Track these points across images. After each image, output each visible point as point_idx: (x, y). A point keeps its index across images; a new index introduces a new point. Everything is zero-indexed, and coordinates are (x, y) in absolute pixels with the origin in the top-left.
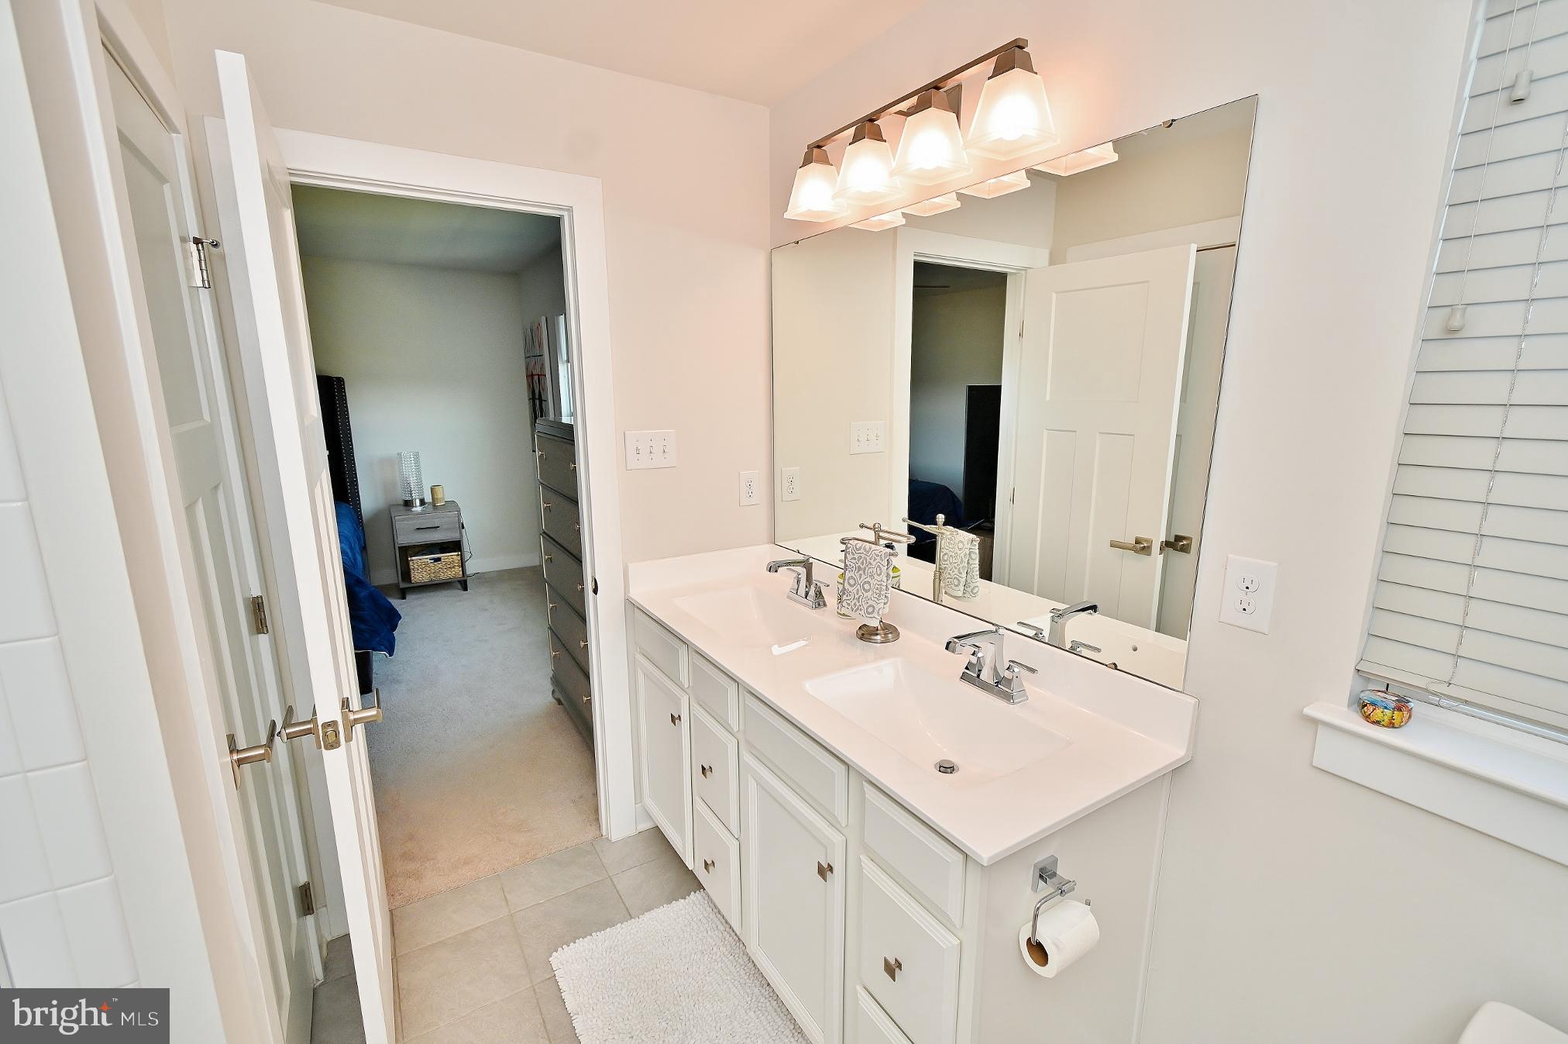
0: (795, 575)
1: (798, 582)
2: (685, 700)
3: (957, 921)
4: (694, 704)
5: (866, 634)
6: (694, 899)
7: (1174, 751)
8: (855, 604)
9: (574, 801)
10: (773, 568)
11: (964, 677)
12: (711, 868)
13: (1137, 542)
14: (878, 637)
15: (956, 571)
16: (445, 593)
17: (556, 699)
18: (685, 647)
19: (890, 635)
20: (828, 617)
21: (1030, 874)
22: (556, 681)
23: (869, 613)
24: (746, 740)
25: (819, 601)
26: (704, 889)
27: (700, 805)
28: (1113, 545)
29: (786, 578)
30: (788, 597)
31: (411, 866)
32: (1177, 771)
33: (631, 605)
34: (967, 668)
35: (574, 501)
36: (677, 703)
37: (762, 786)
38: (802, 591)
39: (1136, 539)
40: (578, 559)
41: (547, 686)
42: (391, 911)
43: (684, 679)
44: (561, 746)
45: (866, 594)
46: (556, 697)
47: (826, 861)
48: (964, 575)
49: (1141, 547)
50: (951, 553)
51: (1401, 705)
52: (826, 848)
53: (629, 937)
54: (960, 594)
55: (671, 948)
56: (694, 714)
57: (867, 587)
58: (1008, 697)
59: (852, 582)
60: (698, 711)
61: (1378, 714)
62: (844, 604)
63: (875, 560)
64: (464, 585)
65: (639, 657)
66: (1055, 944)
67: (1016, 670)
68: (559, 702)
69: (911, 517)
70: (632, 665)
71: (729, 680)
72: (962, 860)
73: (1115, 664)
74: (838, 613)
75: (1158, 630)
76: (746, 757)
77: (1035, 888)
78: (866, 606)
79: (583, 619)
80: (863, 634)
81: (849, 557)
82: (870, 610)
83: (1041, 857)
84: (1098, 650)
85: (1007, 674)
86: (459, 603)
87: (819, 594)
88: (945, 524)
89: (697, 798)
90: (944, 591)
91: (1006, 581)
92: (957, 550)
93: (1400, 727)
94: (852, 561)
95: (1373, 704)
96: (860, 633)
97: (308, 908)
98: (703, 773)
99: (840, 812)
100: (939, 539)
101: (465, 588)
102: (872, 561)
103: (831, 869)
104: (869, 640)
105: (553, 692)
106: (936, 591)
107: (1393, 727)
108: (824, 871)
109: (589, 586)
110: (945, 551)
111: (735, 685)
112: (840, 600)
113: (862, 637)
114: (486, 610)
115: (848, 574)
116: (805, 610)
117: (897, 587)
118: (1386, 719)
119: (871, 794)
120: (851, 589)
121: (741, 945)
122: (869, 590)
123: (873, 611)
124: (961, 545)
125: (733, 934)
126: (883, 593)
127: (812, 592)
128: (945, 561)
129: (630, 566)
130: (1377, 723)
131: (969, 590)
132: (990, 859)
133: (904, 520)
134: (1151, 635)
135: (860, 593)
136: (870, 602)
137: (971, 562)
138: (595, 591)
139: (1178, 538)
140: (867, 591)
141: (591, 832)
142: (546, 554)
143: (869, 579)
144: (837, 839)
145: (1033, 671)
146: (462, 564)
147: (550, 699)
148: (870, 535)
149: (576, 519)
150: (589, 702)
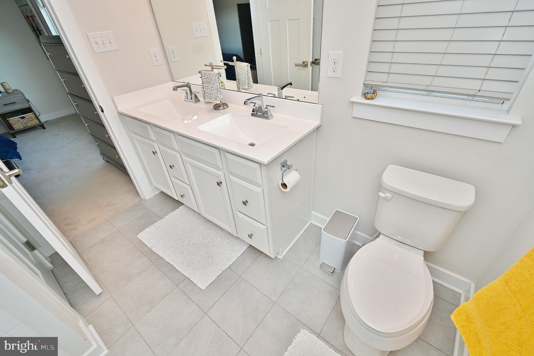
0: (185, 91)
1: (187, 93)
2: (156, 145)
3: (261, 184)
4: (160, 146)
5: (217, 107)
6: (181, 208)
7: (317, 123)
8: (210, 97)
9: (127, 192)
10: (175, 89)
11: (252, 115)
12: (183, 197)
13: (303, 63)
14: (221, 108)
15: (244, 79)
16: (35, 132)
17: (106, 161)
18: (149, 125)
19: (225, 106)
20: (201, 105)
21: (280, 166)
22: (103, 154)
23: (215, 99)
24: (183, 152)
25: (197, 100)
26: (184, 204)
27: (174, 179)
28: (296, 65)
29: (182, 93)
30: (185, 101)
31: (71, 227)
32: (318, 128)
33: (121, 115)
34: (253, 111)
35: (77, 75)
36: (154, 147)
37: (192, 165)
38: (189, 97)
39: (303, 61)
40: (90, 101)
41: (101, 157)
42: (70, 241)
43: (153, 137)
44: (115, 176)
45: (213, 92)
46: (106, 160)
47: (219, 181)
48: (247, 80)
49: (305, 65)
50: (241, 73)
51: (374, 92)
52: (218, 177)
53: (163, 224)
54: (247, 87)
55: (177, 223)
56: (162, 150)
57: (212, 89)
58: (267, 118)
59: (207, 88)
60: (161, 147)
61: (369, 96)
62: (206, 97)
63: (213, 77)
64: (42, 126)
65: (133, 135)
66: (288, 182)
67: (268, 108)
68: (108, 162)
69: (224, 60)
70: (131, 139)
71: (170, 133)
72: (259, 166)
73: (298, 99)
74: (205, 103)
75: (312, 90)
76: (184, 157)
77: (282, 170)
78: (214, 96)
79: (103, 126)
80: (215, 108)
81: (203, 78)
82: (216, 97)
83: (282, 160)
84: (294, 97)
85: (266, 110)
86: (44, 135)
87: (196, 96)
88: (237, 61)
89: (172, 177)
90: (241, 88)
91: (263, 82)
92: (243, 71)
93: (374, 99)
94: (205, 79)
95: (368, 93)
96: (214, 108)
97: (33, 248)
98: (171, 168)
99: (220, 164)
100: (235, 67)
101: (44, 128)
102: (212, 78)
103: (221, 183)
104: (218, 109)
105: (103, 158)
106: (238, 88)
107: (372, 99)
108: (219, 184)
109: (99, 110)
110: (239, 72)
111: (172, 134)
112: (204, 97)
113: (215, 109)
114: (59, 135)
115: (205, 85)
116: (193, 104)
117: (224, 89)
118: (371, 97)
119: (228, 156)
120: (207, 91)
121: (200, 215)
122: (214, 90)
123: (217, 98)
124: (244, 68)
125: (197, 213)
126: (219, 90)
127: (193, 97)
128: (239, 76)
129: (114, 98)
130: (368, 99)
131: (249, 85)
132: (267, 162)
133: (221, 61)
134: (310, 92)
135: (211, 92)
136: (215, 94)
137: (248, 74)
138: (103, 111)
139: (316, 60)
140: (213, 90)
141: (138, 199)
142: (74, 103)
143: (213, 86)
144: (221, 173)
145: (274, 107)
146: (37, 118)
147: (103, 161)
148: (209, 68)
149: (81, 83)
150: (119, 157)
